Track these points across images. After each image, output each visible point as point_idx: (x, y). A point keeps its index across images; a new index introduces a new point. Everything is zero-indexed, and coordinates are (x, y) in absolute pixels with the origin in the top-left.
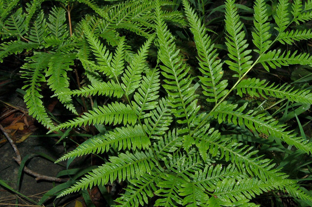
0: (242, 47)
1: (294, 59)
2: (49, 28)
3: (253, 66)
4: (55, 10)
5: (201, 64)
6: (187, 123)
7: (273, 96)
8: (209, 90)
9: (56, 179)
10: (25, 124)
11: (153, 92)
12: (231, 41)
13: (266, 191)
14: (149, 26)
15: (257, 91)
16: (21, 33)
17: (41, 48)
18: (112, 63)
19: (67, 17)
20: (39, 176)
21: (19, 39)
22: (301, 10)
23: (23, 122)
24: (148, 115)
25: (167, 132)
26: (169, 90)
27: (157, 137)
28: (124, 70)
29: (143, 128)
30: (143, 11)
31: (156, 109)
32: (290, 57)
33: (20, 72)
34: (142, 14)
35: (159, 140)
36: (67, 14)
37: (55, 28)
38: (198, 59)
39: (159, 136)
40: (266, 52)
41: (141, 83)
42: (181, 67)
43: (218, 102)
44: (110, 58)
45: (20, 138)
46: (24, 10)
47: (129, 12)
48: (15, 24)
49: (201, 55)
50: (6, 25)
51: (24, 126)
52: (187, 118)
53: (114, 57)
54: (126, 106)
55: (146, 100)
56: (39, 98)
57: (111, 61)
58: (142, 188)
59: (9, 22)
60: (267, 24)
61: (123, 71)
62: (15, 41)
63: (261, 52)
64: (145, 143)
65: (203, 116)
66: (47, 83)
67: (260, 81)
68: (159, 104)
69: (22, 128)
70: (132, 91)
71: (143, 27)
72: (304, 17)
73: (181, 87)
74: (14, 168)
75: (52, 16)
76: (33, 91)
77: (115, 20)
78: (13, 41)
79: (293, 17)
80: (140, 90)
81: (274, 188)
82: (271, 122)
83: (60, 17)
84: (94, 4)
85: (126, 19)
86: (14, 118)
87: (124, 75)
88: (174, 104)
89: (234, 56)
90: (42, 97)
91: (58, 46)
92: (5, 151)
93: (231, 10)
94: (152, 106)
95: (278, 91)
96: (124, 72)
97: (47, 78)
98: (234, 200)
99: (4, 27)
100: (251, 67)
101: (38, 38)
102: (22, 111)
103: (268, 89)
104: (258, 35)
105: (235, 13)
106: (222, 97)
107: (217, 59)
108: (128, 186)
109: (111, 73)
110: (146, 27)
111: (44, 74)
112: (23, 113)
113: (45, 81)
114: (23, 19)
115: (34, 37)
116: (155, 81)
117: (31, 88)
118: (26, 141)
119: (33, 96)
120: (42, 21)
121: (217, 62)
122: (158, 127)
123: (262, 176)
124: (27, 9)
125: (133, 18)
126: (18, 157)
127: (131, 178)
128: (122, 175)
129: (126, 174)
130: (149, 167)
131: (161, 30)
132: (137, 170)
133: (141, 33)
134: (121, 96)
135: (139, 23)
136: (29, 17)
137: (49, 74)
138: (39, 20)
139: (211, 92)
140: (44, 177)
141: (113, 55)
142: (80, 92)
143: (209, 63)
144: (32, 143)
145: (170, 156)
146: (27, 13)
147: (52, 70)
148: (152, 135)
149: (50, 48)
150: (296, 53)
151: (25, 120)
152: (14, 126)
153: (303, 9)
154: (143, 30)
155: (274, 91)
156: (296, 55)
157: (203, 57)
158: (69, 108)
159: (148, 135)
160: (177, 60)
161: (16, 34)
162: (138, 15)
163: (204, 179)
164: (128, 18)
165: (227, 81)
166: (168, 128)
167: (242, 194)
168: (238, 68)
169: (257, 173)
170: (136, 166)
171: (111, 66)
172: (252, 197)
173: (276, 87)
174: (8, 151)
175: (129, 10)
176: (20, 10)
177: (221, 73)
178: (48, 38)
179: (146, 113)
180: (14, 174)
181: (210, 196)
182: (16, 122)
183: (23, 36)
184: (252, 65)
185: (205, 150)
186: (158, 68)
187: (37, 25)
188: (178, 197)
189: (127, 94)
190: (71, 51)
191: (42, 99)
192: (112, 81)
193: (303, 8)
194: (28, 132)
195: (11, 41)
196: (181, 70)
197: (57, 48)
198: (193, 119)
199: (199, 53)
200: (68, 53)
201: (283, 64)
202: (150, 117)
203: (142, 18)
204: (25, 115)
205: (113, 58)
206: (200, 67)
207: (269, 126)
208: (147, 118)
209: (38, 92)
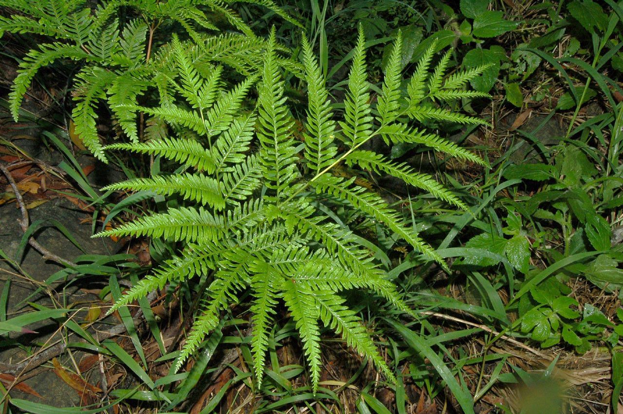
0: (363, 111)
1: (421, 139)
2: (120, 43)
3: (371, 137)
4: (134, 25)
5: (309, 119)
6: (276, 191)
7: (388, 172)
8: (312, 154)
9: (72, 264)
10: (41, 186)
11: (242, 142)
12: (352, 101)
13: (357, 287)
14: (254, 66)
15: (370, 164)
16: (82, 39)
17: (105, 64)
18: (200, 92)
19: (148, 36)
20: (48, 254)
21: (78, 46)
22: (440, 86)
23: (39, 182)
24: (230, 169)
25: (249, 198)
26: (265, 143)
27: (234, 201)
28: (213, 104)
29: (219, 185)
30: (250, 48)
31: (241, 164)
32: (416, 134)
33: (74, 80)
34: (247, 52)
35: (237, 206)
36: (148, 32)
37: (128, 46)
38: (308, 114)
39: (237, 200)
40: (390, 124)
41: (230, 125)
42: (283, 119)
43: (320, 172)
44: (199, 85)
45: (30, 203)
46: (93, 13)
47: (232, 47)
48: (77, 26)
49: (312, 110)
50: (64, 24)
51: (39, 190)
52: (278, 184)
53: (204, 85)
54: (205, 150)
55: (232, 150)
56: (93, 117)
57: (200, 89)
58: (202, 257)
59: (69, 21)
60: (397, 92)
61: (211, 105)
62: (72, 46)
63: (384, 122)
64: (219, 203)
65: (298, 187)
66: (108, 100)
67: (376, 155)
68: (246, 159)
69: (34, 191)
70: (216, 133)
71: (247, 65)
72: (441, 95)
73: (279, 143)
74: (12, 240)
75: (128, 31)
76: (87, 106)
77: (211, 53)
78: (70, 45)
79: (429, 92)
80: (226, 134)
81: (368, 286)
82: (378, 204)
83: (138, 35)
84: (189, 25)
85: (226, 53)
86: (25, 176)
87: (212, 109)
88: (267, 161)
89: (351, 119)
90: (97, 116)
91: (128, 67)
92: (3, 215)
93: (360, 65)
94: (237, 160)
95: (395, 169)
96: (213, 107)
97: (108, 96)
98: (316, 289)
99: (61, 26)
100: (369, 138)
101: (103, 52)
102: (42, 166)
103: (383, 165)
104: (384, 101)
105: (363, 71)
106: (327, 167)
107: (329, 119)
108: (186, 249)
109: (196, 103)
110: (250, 66)
111: (106, 91)
112: (42, 170)
113: (105, 99)
114: (89, 22)
115: (97, 50)
116: (248, 129)
117: (85, 102)
118: (37, 209)
119: (85, 112)
120: (113, 34)
121: (328, 123)
122: (239, 189)
123: (355, 267)
124: (97, 13)
125: (235, 54)
126: (24, 220)
127: (191, 241)
128: (181, 233)
129: (185, 234)
130: (216, 236)
131: (270, 69)
132: (201, 234)
133: (242, 72)
134: (203, 134)
135: (243, 59)
136: (98, 24)
137: (111, 92)
138: (110, 30)
139: (315, 158)
140: (56, 258)
141: (204, 82)
142: (153, 112)
143: (319, 122)
144: (46, 213)
145: (246, 231)
146: (96, 16)
147: (117, 88)
148: (230, 198)
149: (118, 67)
150: (423, 132)
151: (43, 181)
152: (24, 186)
153: (442, 86)
154: (245, 68)
155: (390, 168)
156: (423, 135)
157: (314, 113)
158: (130, 137)
159: (224, 197)
160: (281, 110)
161: (75, 39)
162: (243, 52)
163: (283, 261)
164: (230, 53)
165: (337, 148)
166: (251, 193)
167: (328, 283)
168: (353, 135)
169: (350, 264)
170: (200, 229)
171: (198, 95)
172: (339, 290)
173: (393, 165)
174: (8, 217)
175: (232, 43)
176: (88, 10)
177: (331, 137)
178: (117, 55)
179: (227, 167)
180: (10, 248)
181: (286, 280)
182: (29, 180)
183: (84, 44)
184: (370, 135)
185: (292, 224)
186: (257, 112)
187: (106, 35)
188: (247, 274)
189: (210, 135)
190: (144, 77)
191: (95, 120)
192: (195, 112)
193: (443, 84)
194: (43, 197)
195: (68, 44)
196: (284, 123)
197: (127, 70)
198: (285, 187)
199: (310, 106)
200: (140, 78)
201: (406, 140)
202: (232, 173)
203: (248, 56)
204: (44, 173)
205: (202, 86)
206: (308, 123)
207: (376, 209)
208: (227, 173)
209: (92, 109)
